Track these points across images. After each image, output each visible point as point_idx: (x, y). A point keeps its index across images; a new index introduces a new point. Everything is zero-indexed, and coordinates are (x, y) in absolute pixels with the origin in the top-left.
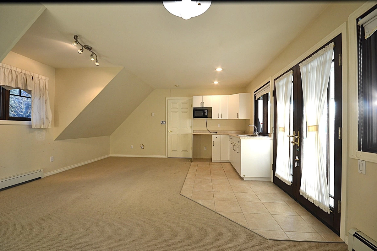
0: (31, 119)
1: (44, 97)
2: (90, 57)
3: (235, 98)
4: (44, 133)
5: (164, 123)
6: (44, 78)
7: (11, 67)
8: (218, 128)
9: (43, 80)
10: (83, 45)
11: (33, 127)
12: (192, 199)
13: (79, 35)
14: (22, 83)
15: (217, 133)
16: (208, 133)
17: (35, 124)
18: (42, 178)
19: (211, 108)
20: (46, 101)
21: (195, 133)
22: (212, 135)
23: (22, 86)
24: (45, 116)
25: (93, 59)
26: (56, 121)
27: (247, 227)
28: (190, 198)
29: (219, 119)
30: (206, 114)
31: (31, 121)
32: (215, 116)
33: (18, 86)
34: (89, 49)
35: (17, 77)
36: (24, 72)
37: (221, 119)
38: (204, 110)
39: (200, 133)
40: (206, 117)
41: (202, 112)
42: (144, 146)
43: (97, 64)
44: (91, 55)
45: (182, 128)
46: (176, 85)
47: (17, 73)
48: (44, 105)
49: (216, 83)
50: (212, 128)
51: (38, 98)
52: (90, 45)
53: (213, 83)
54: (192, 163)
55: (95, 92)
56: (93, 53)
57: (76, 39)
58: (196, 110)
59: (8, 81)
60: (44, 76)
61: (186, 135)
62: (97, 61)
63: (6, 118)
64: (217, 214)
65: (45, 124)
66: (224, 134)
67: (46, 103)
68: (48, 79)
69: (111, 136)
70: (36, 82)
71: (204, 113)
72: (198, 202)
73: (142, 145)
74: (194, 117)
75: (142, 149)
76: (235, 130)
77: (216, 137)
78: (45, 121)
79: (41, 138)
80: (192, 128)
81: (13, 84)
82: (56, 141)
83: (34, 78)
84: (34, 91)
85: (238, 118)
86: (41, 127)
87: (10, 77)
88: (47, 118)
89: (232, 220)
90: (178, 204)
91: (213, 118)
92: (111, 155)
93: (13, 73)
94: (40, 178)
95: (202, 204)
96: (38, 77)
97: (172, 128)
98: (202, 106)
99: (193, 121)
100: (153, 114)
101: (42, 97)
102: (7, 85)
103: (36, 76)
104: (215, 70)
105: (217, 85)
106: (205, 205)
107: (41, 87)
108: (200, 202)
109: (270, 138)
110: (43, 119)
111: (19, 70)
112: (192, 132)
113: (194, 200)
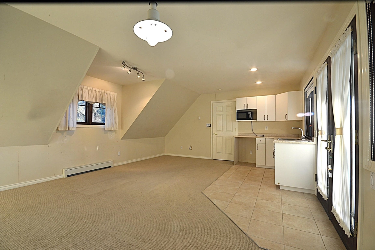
0: (105, 123)
1: (114, 107)
2: (137, 75)
3: (283, 98)
4: (114, 134)
5: (209, 126)
6: (113, 93)
7: (92, 88)
8: (266, 130)
9: (113, 95)
10: (131, 67)
11: (106, 129)
12: (209, 198)
13: (125, 61)
14: (100, 99)
15: (263, 136)
16: (254, 136)
17: (107, 127)
18: (112, 167)
19: (256, 109)
20: (115, 110)
21: (240, 136)
22: (255, 138)
23: (100, 101)
24: (114, 121)
25: (139, 77)
26: (122, 125)
27: (245, 232)
28: (208, 197)
29: (265, 121)
30: (250, 116)
31: (105, 125)
32: (260, 117)
33: (97, 101)
34: (136, 69)
35: (96, 95)
36: (100, 91)
37: (267, 121)
38: (248, 112)
39: (245, 136)
40: (250, 119)
41: (246, 114)
42: (192, 147)
43: (143, 79)
44: (138, 73)
45: (227, 130)
46: (218, 89)
47: (96, 92)
48: (114, 114)
49: (259, 83)
50: (258, 131)
51: (110, 108)
52: (136, 67)
53: (255, 84)
54: (234, 166)
55: (145, 101)
56: (139, 72)
57: (124, 64)
58: (239, 112)
59: (91, 98)
60: (114, 92)
61: (231, 137)
62: (143, 78)
63: (90, 124)
64: (224, 214)
65: (114, 127)
66: (269, 137)
67: (115, 112)
68: (116, 94)
69: (165, 137)
70: (108, 97)
71: (248, 115)
72: (213, 201)
73: (190, 146)
74: (237, 120)
75: (190, 150)
76: (287, 133)
77: (260, 141)
78: (114, 125)
79: (112, 137)
80: (237, 130)
81: (93, 100)
82: (122, 140)
83: (107, 94)
84: (107, 104)
85: (286, 120)
86: (111, 129)
87: (92, 95)
88: (116, 123)
89: (235, 222)
90: (195, 200)
91: (258, 119)
92: (166, 154)
93: (94, 92)
94: (111, 167)
95: (215, 204)
96: (110, 94)
97: (217, 130)
98: (246, 108)
99: (237, 123)
100: (199, 117)
101: (112, 107)
102: (90, 101)
103: (108, 92)
104: (250, 71)
105: (260, 85)
106: (217, 205)
107: (112, 100)
108: (215, 202)
109: (313, 143)
110: (113, 123)
111: (97, 90)
112: (237, 135)
113: (210, 199)
